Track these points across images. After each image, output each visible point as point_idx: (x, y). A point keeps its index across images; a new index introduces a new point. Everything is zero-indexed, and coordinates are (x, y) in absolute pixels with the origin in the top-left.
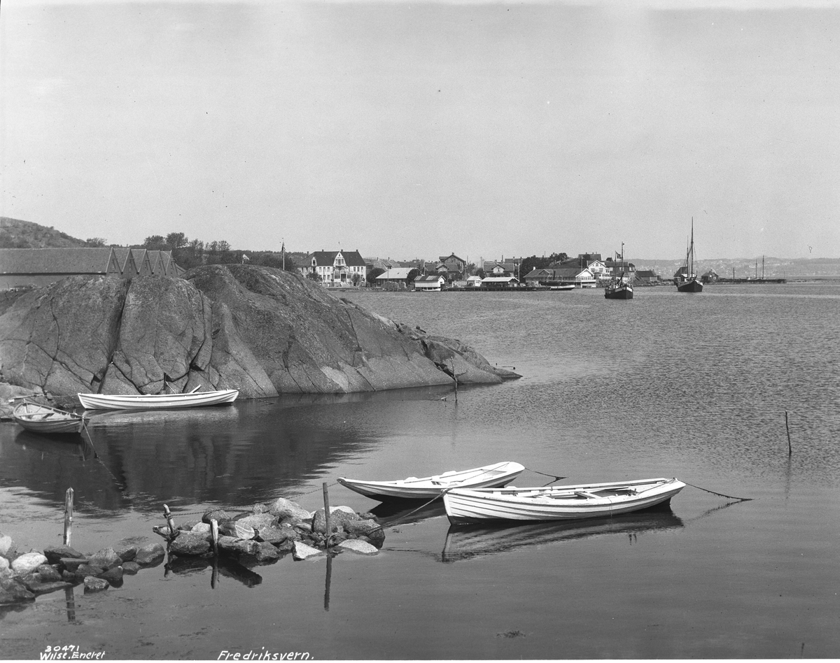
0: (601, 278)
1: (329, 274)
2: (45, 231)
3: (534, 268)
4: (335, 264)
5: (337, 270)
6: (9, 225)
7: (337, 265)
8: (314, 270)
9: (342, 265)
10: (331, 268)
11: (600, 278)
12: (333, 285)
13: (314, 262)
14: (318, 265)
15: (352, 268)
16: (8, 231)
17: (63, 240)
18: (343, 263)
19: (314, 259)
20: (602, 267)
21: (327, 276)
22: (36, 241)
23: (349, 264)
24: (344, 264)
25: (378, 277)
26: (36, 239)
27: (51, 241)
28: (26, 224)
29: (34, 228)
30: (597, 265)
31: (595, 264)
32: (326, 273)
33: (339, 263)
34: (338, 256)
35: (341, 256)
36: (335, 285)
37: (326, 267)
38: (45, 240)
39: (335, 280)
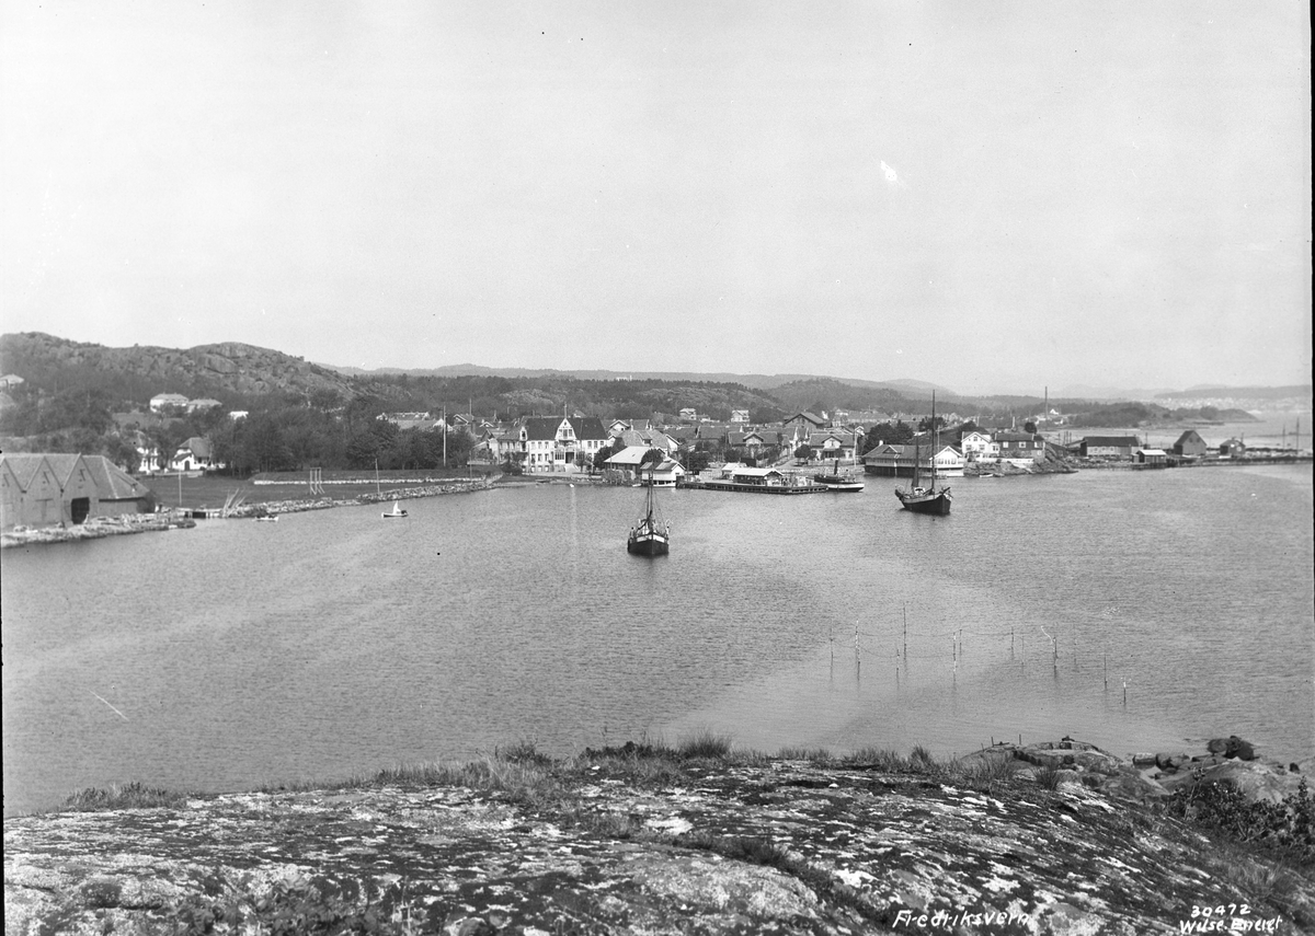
0: (980, 459)
1: (548, 452)
2: (288, 363)
3: (881, 443)
4: (559, 436)
5: (561, 446)
6: (241, 354)
7: (562, 438)
8: (524, 447)
9: (569, 438)
10: (551, 443)
11: (977, 459)
12: (553, 470)
13: (524, 435)
14: (529, 439)
15: (585, 442)
16: (237, 363)
17: (314, 376)
18: (571, 435)
19: (523, 429)
20: (983, 442)
21: (544, 456)
22: (274, 378)
23: (580, 437)
24: (574, 438)
25: (608, 461)
26: (275, 375)
27: (295, 379)
28: (265, 353)
29: (275, 358)
30: (975, 440)
31: (972, 438)
32: (543, 452)
33: (565, 435)
34: (563, 424)
35: (568, 424)
36: (556, 469)
37: (543, 442)
38: (288, 376)
39: (556, 462)
